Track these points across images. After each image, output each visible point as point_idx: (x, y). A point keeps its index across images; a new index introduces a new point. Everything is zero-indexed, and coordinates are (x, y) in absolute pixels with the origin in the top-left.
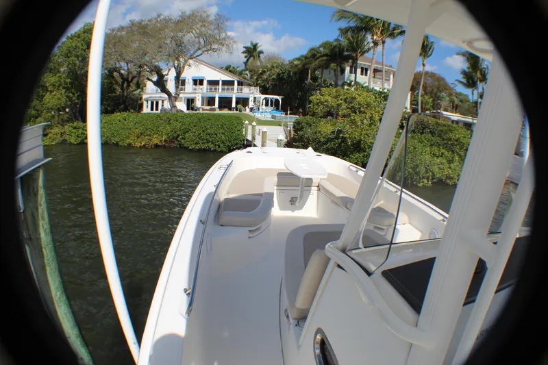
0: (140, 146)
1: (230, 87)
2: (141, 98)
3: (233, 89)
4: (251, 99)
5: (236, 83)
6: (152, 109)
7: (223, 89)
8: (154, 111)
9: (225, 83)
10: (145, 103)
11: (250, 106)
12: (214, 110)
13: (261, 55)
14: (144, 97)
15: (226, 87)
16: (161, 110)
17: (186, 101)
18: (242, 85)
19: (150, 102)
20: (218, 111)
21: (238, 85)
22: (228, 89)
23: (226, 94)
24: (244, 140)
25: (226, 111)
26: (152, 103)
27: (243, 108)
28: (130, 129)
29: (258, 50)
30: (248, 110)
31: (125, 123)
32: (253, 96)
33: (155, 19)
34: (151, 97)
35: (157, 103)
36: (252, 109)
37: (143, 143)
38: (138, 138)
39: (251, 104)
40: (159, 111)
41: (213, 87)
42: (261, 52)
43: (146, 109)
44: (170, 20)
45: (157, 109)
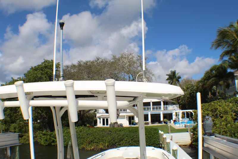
0: (91, 149)
1: (158, 107)
2: (96, 116)
3: (160, 108)
4: (174, 114)
5: (162, 103)
6: (104, 124)
7: (153, 108)
8: (105, 126)
9: (154, 104)
10: (98, 120)
11: (174, 119)
12: (148, 123)
13: (180, 80)
14: (98, 115)
15: (155, 107)
16: (110, 125)
17: (128, 118)
18: (167, 104)
19: (102, 119)
20: (150, 125)
21: (164, 104)
22: (157, 108)
23: (156, 112)
24: (159, 144)
25: (156, 124)
26: (104, 120)
27: (168, 122)
28: (84, 138)
29: (177, 76)
30: (172, 122)
31: (80, 134)
32: (175, 112)
33: (96, 61)
34: (102, 116)
35: (107, 120)
36: (175, 121)
37: (92, 148)
38: (89, 144)
39: (174, 117)
40: (109, 126)
41: (146, 107)
42: (180, 78)
43: (100, 125)
44: (106, 62)
45: (107, 124)
